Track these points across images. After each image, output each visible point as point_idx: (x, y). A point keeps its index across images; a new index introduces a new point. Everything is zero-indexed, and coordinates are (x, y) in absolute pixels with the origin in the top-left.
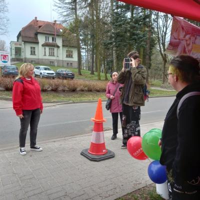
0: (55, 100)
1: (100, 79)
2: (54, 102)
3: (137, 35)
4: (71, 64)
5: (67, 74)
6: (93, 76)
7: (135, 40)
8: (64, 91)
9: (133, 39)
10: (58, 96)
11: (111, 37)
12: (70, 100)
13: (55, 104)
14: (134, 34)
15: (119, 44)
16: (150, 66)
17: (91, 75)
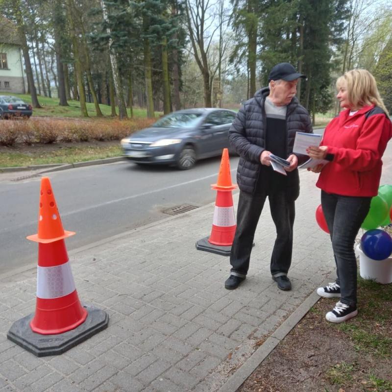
0: (29, 164)
1: (86, 115)
2: (28, 169)
3: (161, 22)
4: (7, 83)
5: (15, 108)
6: (66, 108)
7: (158, 33)
8: (29, 144)
9: (154, 32)
10: (20, 156)
11: (105, 26)
12: (60, 161)
13: (34, 172)
14: (154, 21)
15: (126, 42)
16: (181, 85)
17: (61, 108)
